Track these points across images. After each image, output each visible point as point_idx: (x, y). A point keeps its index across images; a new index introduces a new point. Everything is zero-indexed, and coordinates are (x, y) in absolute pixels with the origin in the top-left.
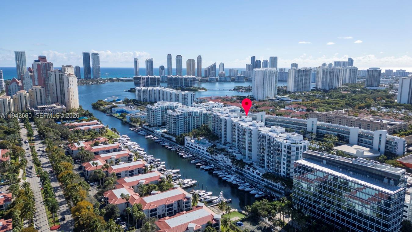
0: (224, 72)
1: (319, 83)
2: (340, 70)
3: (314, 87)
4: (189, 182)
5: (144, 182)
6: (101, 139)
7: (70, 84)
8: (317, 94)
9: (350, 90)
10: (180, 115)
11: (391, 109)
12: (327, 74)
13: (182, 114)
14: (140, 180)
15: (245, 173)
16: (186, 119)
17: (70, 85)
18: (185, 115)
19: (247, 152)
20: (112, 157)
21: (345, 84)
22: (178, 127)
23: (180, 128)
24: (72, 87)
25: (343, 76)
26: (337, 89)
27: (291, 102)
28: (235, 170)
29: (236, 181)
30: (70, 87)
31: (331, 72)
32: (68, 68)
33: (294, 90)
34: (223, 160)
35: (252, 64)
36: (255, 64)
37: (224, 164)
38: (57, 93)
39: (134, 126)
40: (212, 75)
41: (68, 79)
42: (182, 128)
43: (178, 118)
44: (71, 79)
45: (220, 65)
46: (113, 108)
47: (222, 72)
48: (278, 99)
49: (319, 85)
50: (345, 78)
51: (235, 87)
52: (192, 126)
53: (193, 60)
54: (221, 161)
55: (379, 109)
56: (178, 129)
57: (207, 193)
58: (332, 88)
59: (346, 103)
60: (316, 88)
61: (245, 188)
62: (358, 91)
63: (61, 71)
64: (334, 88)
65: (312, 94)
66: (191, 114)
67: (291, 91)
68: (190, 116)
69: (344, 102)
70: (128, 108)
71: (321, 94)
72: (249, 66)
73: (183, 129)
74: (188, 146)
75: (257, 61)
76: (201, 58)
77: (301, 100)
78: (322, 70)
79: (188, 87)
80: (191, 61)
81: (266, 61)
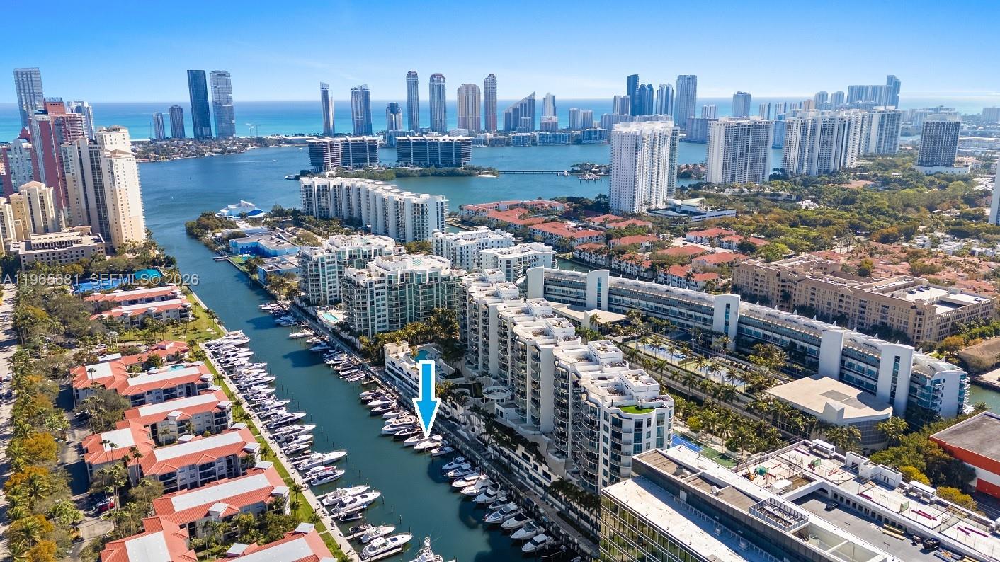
0: (555, 119)
1: (792, 159)
2: (853, 122)
3: (777, 170)
4: (358, 497)
5: (221, 509)
6: (167, 347)
7: (116, 178)
8: (783, 190)
9: (875, 175)
10: (377, 282)
11: (970, 241)
12: (813, 134)
13: (383, 278)
14: (213, 503)
15: (517, 469)
16: (394, 293)
17: (116, 182)
18: (390, 282)
19: (529, 406)
20: (169, 415)
21: (866, 157)
22: (373, 315)
23: (379, 317)
24: (122, 185)
25: (861, 134)
26: (838, 173)
27: (707, 219)
28: (495, 456)
29: (487, 495)
30: (117, 187)
31: (824, 128)
32: (113, 134)
33: (724, 178)
34: (468, 421)
35: (629, 96)
36: (637, 95)
37: (468, 434)
38: (87, 202)
39: (274, 299)
40: (523, 127)
41: (112, 167)
42: (384, 316)
43: (372, 292)
44: (120, 166)
45: (545, 99)
46: (234, 240)
47: (551, 119)
48: (674, 210)
49: (791, 164)
50: (868, 139)
51: (574, 166)
52: (410, 309)
53: (475, 88)
54: (465, 424)
55: (936, 243)
56: (373, 320)
57: (396, 539)
58: (826, 172)
59: (850, 222)
60: (782, 170)
61: (504, 520)
62: (896, 180)
63: (96, 143)
64: (832, 169)
65: (768, 191)
66: (407, 278)
67: (713, 181)
68: (407, 285)
69: (846, 219)
70: (272, 239)
71: (793, 189)
72: (623, 100)
73: (387, 318)
74: (392, 371)
75: (643, 86)
76: (494, 81)
77: (735, 211)
78: (800, 123)
79: (452, 165)
80: (470, 88)
81: (667, 89)
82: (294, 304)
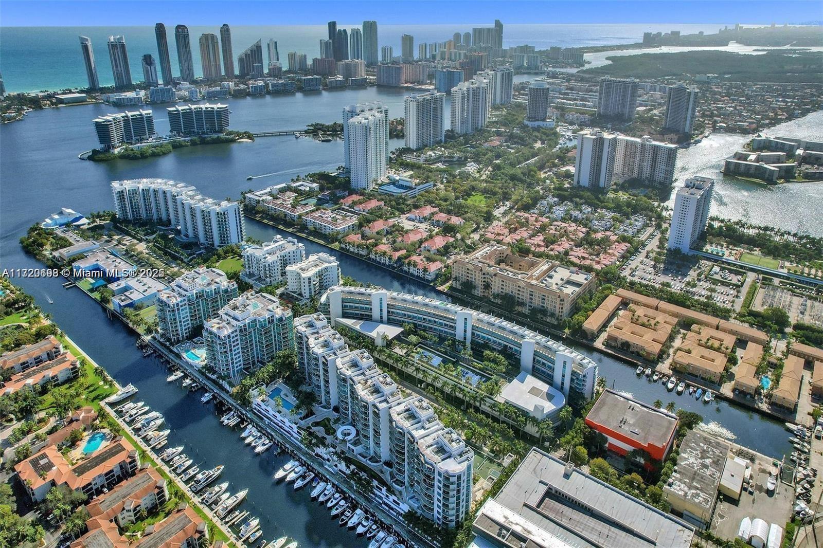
6: (81, 417)
8: (456, 152)
9: (505, 132)
10: (232, 333)
11: (568, 204)
13: (235, 328)
16: (244, 338)
18: (241, 331)
19: (372, 444)
22: (232, 359)
26: (484, 130)
27: (417, 193)
33: (418, 143)
34: (330, 458)
35: (331, 41)
36: (336, 39)
43: (230, 341)
45: (269, 45)
48: (394, 184)
53: (213, 37)
54: (328, 460)
56: (232, 363)
60: (452, 131)
64: (480, 126)
65: (447, 154)
66: (252, 324)
68: (252, 330)
70: (108, 258)
71: (461, 151)
72: (326, 43)
74: (260, 412)
75: (340, 31)
76: (228, 30)
79: (216, 132)
80: (210, 38)
81: (357, 32)
82: (154, 338)
